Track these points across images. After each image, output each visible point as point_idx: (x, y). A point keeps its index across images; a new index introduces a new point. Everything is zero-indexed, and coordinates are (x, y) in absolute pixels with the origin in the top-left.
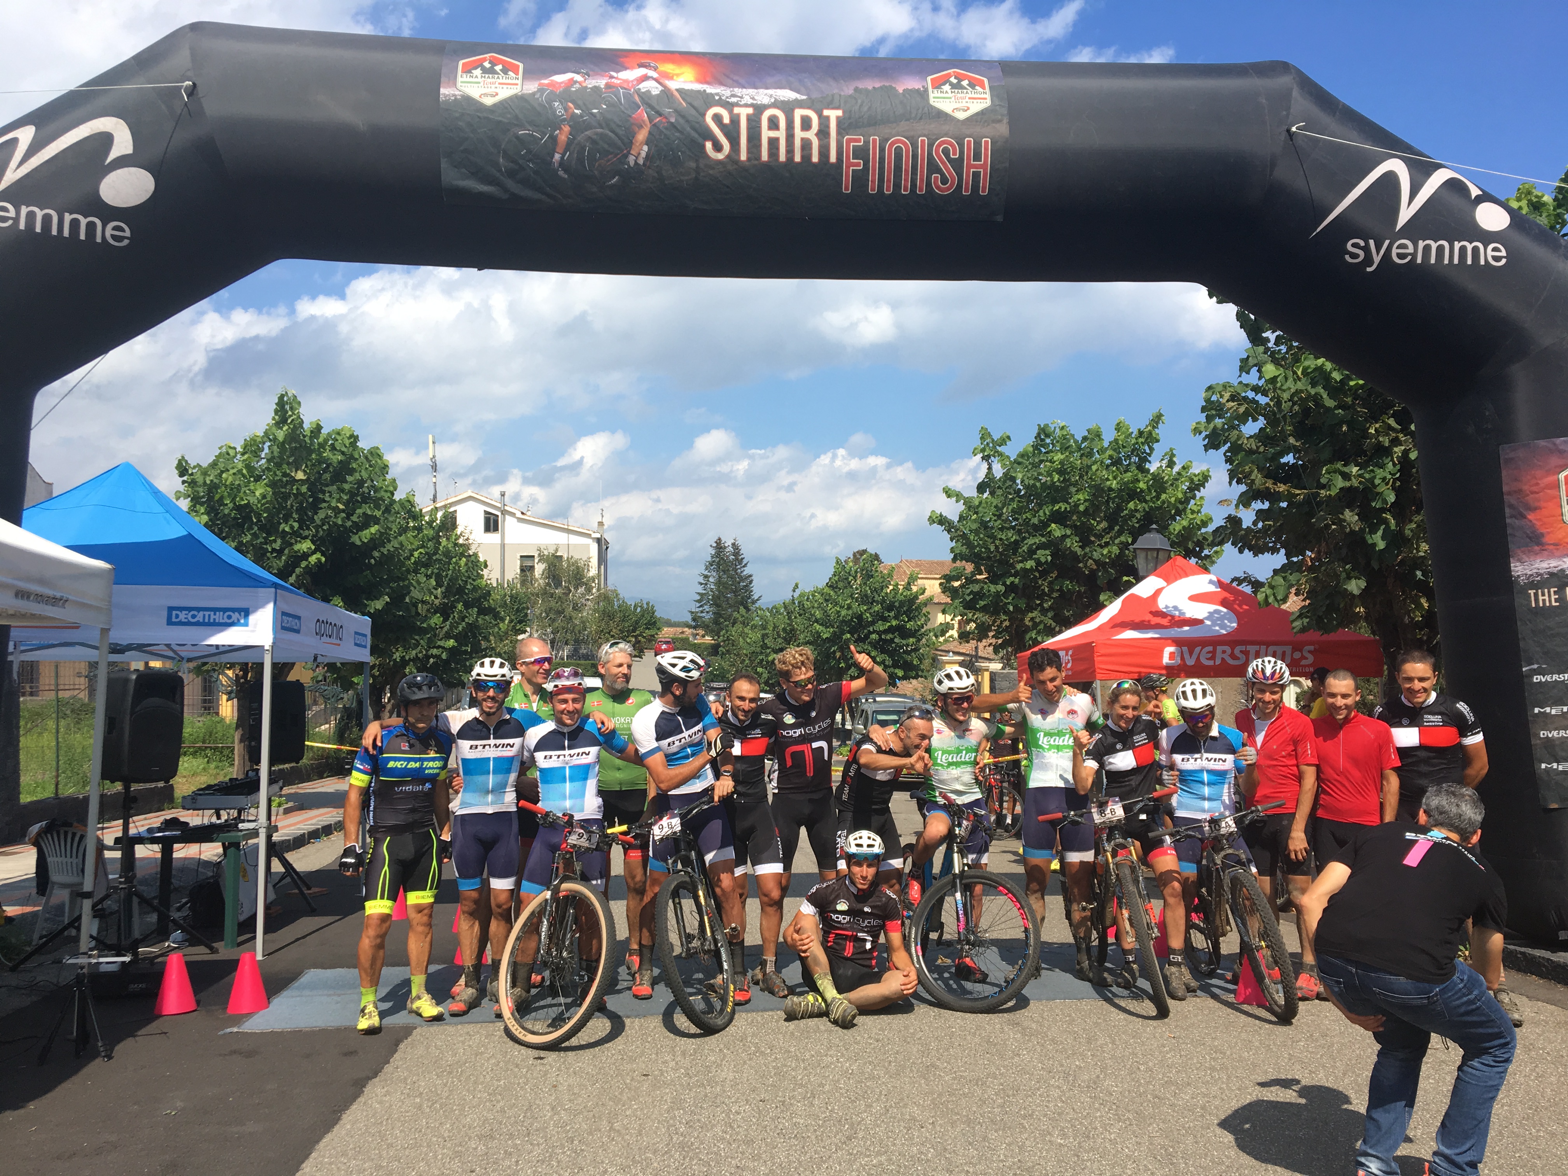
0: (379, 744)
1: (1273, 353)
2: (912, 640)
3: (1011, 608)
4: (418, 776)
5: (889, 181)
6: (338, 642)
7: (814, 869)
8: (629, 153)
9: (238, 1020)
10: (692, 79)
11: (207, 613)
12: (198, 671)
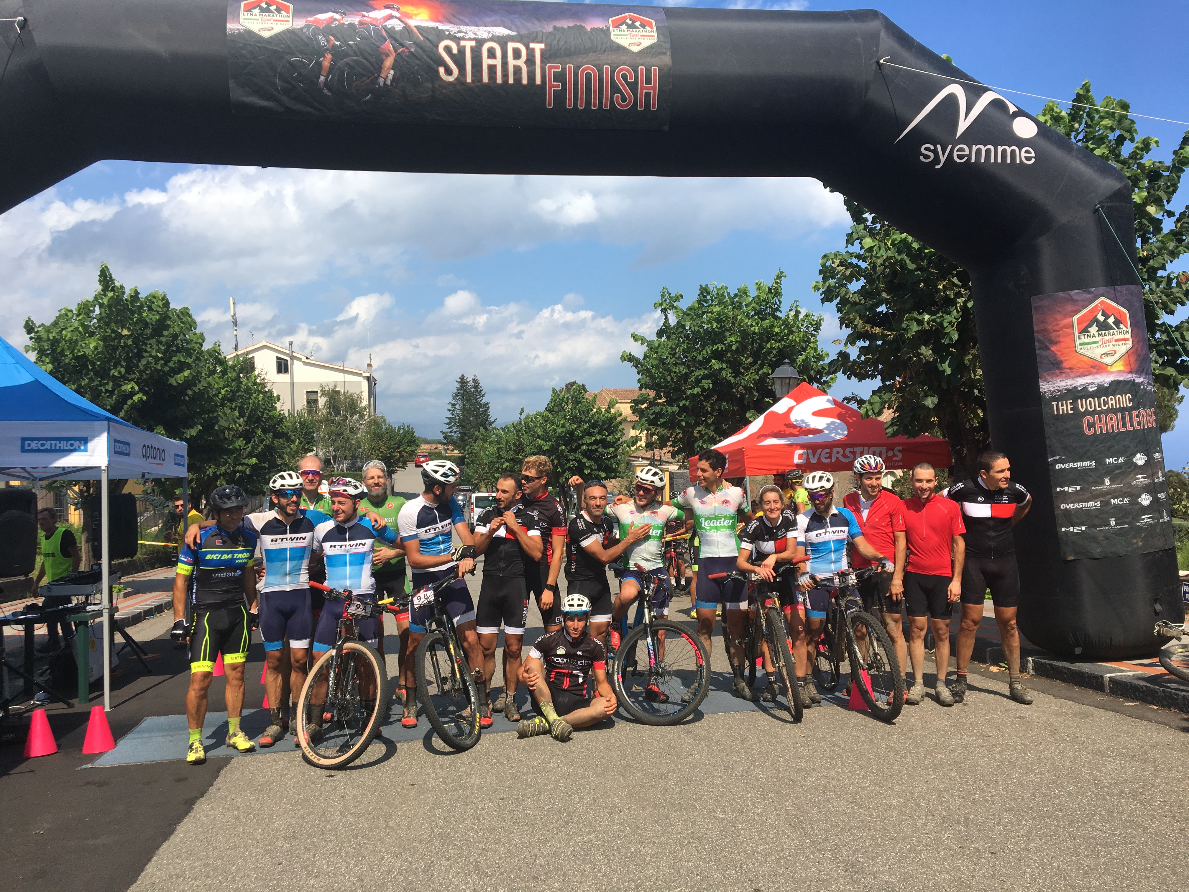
0: (199, 542)
1: (871, 229)
2: (611, 449)
3: (684, 424)
4: (231, 565)
5: (582, 99)
6: (161, 462)
7: (541, 624)
8: (379, 76)
9: (92, 758)
10: (427, 18)
11: (53, 442)
12: (50, 487)
